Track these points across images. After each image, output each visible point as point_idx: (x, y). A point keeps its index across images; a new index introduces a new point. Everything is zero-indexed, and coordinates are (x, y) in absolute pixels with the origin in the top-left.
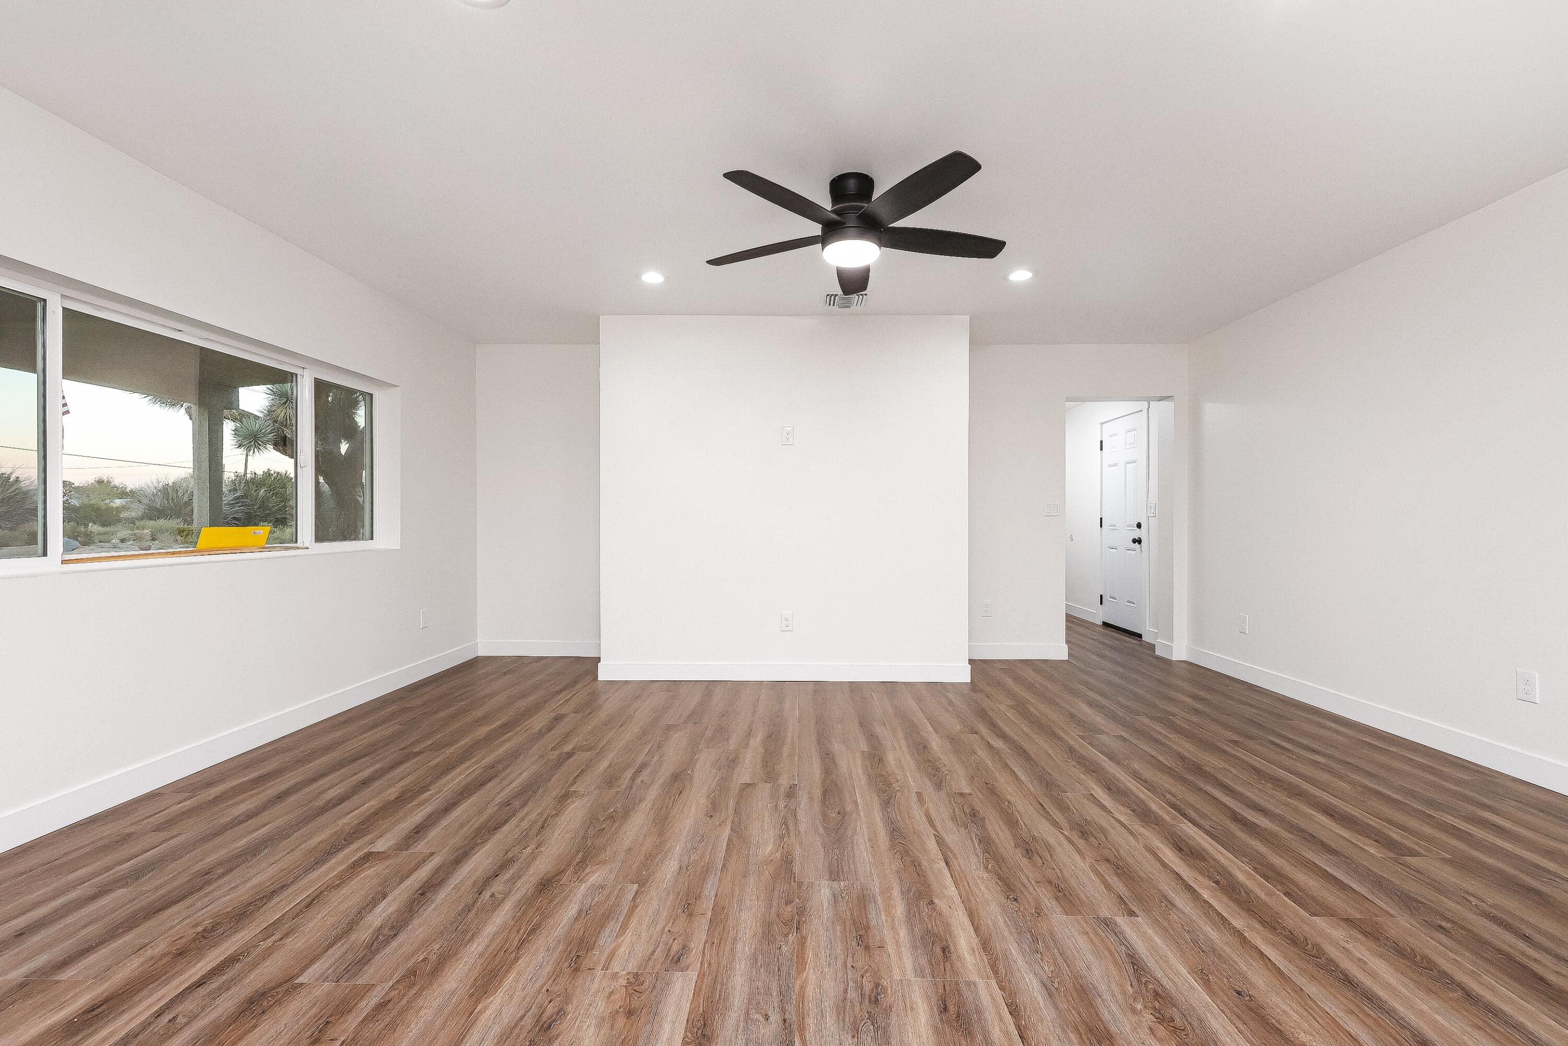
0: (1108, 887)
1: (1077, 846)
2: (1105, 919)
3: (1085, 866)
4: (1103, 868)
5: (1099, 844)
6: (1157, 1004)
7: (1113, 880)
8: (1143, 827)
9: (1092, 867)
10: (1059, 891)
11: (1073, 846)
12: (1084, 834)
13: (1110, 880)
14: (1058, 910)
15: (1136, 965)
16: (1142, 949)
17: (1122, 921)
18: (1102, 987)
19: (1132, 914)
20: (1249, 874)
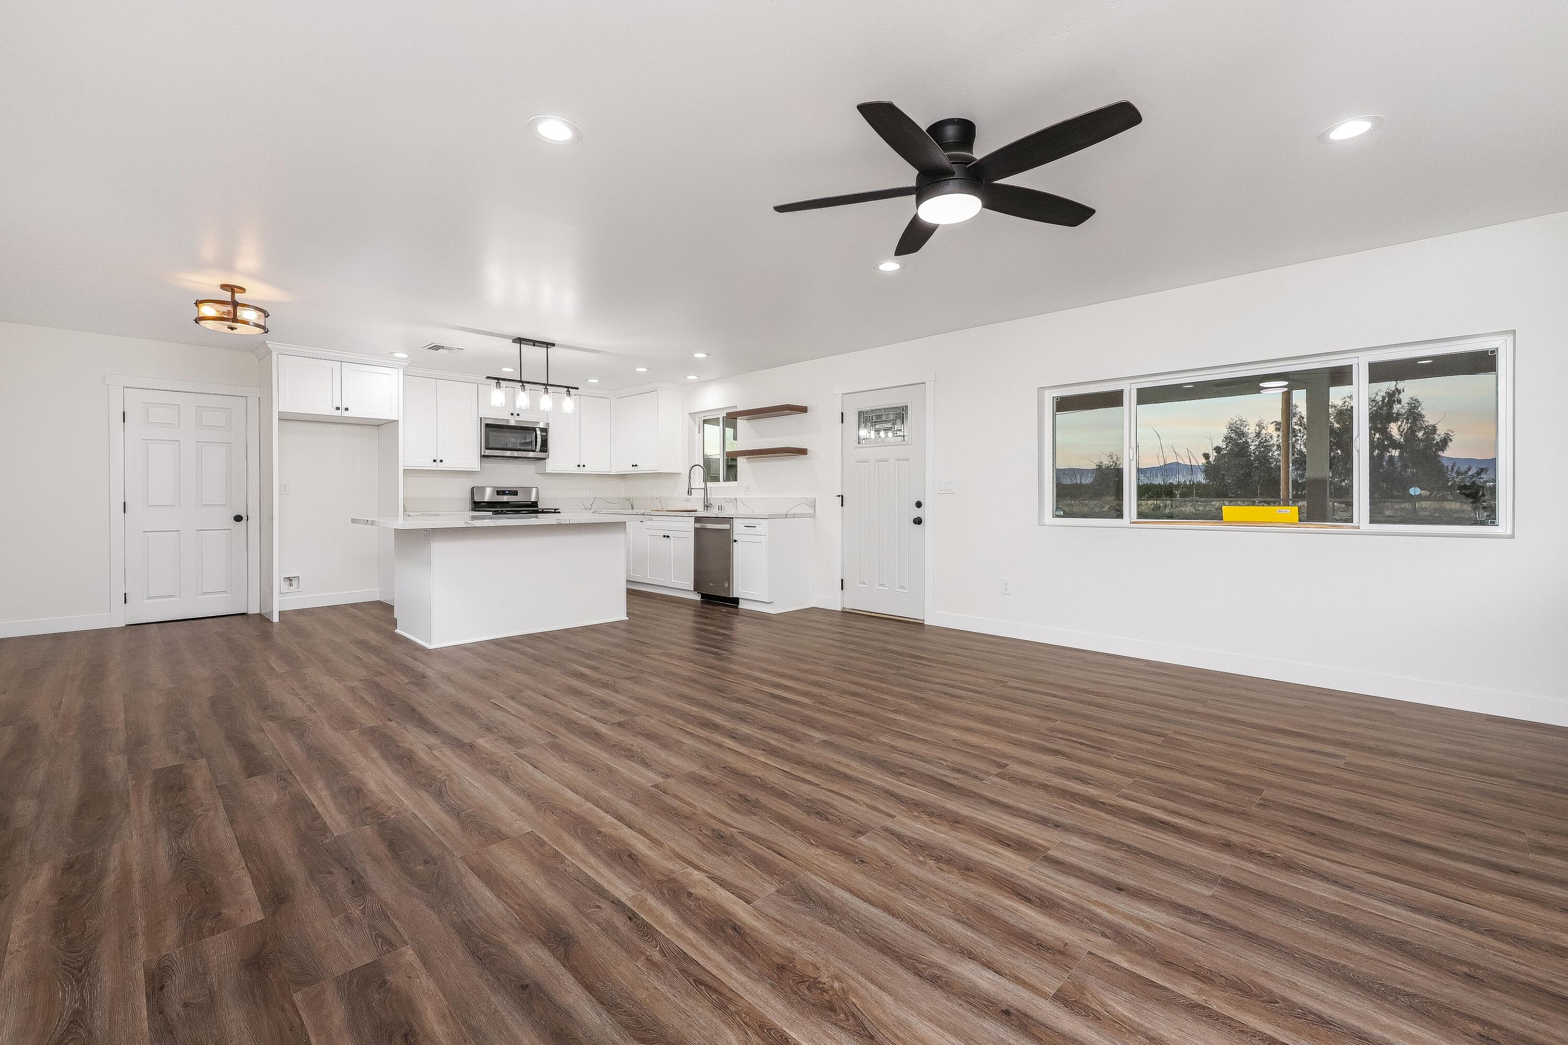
0: (677, 797)
1: (717, 820)
2: (670, 778)
3: (700, 805)
4: (687, 809)
5: (701, 831)
6: (632, 753)
7: (676, 803)
8: (672, 872)
9: (695, 807)
10: (704, 782)
11: (720, 820)
12: (720, 836)
13: (678, 802)
14: (698, 772)
15: (646, 764)
16: (645, 771)
17: (661, 780)
18: (658, 750)
19: (656, 786)
20: (571, 853)
